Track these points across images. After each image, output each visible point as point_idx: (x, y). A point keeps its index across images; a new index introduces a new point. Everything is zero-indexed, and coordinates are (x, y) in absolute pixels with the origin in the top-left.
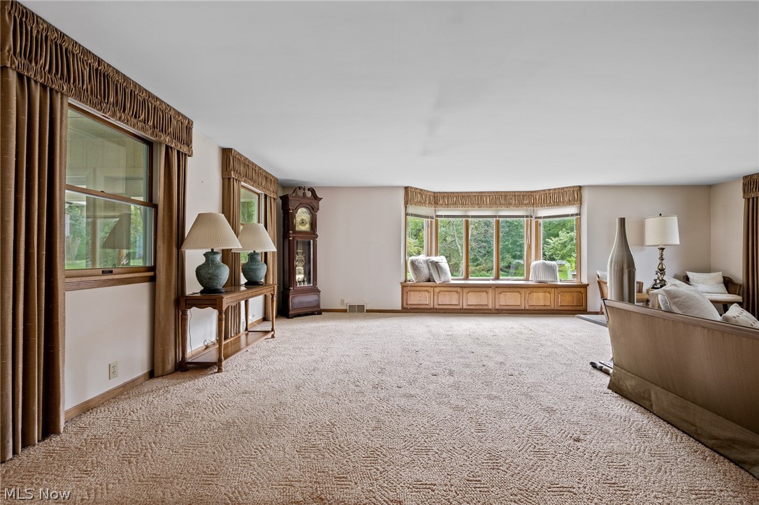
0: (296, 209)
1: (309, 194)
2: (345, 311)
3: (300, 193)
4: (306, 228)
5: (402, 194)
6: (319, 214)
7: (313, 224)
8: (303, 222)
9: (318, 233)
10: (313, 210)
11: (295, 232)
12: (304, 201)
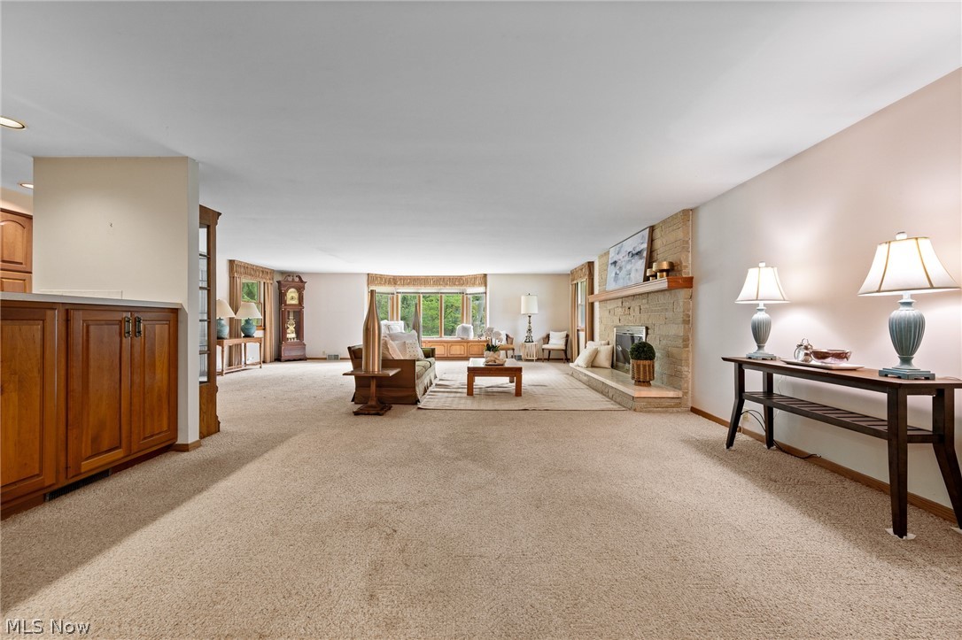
0: (287, 290)
1: (297, 279)
2: (325, 359)
3: (290, 279)
4: (295, 302)
5: (365, 278)
6: (305, 293)
7: (301, 299)
8: (292, 298)
9: (304, 305)
10: (300, 290)
11: (286, 305)
12: (293, 284)
